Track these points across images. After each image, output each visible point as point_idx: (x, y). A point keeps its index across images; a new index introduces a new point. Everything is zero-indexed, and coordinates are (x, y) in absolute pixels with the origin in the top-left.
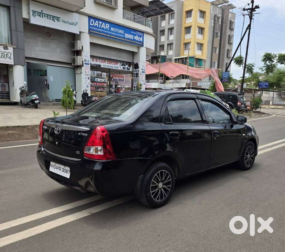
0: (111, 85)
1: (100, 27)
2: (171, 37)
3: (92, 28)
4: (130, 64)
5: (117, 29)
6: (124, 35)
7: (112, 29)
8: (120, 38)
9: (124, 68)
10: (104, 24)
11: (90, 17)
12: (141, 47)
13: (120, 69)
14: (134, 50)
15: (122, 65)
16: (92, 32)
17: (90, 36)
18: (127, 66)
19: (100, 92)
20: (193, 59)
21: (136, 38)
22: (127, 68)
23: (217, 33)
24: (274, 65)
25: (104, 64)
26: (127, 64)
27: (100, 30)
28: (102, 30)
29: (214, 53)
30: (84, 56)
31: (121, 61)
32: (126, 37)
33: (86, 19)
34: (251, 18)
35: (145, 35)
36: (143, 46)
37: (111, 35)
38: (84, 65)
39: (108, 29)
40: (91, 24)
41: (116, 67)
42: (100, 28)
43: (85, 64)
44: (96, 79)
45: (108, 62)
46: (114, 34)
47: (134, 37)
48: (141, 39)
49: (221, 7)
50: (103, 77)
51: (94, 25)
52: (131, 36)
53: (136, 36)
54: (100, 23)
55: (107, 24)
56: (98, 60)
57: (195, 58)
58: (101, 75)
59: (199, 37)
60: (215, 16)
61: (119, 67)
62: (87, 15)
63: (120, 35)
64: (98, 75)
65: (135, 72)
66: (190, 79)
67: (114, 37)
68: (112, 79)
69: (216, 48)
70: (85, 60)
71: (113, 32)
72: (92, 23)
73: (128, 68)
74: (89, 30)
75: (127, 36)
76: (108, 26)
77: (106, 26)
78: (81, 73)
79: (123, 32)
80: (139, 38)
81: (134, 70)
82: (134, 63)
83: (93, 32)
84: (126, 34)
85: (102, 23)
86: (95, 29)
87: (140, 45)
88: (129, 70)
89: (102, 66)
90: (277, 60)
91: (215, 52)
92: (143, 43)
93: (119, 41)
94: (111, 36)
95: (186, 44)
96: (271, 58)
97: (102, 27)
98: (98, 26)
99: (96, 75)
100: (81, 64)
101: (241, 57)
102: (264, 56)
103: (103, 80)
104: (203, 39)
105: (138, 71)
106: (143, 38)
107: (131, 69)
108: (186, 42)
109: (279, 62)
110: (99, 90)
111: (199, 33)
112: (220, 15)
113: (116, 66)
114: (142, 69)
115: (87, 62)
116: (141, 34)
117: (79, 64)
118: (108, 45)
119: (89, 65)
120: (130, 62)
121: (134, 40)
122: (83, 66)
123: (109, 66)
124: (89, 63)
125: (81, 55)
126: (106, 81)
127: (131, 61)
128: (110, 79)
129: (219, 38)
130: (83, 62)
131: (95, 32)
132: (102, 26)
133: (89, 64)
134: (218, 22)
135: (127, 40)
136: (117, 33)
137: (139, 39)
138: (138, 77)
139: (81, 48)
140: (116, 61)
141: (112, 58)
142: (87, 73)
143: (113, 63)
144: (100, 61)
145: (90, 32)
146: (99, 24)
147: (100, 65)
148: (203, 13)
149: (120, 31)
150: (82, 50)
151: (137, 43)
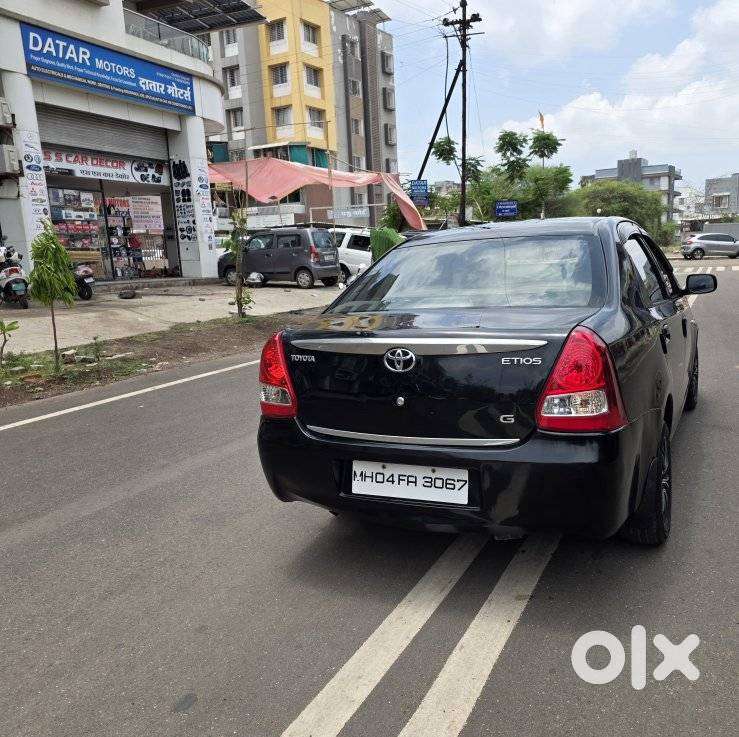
0: (112, 228)
1: (61, 56)
2: (236, 93)
3: (37, 59)
4: (160, 165)
5: (114, 65)
6: (136, 80)
7: (100, 64)
8: (126, 91)
9: (143, 178)
10: (72, 47)
11: (27, 25)
12: (188, 115)
13: (131, 180)
14: (170, 124)
15: (137, 169)
16: (37, 72)
17: (33, 81)
18: (151, 172)
19: (80, 252)
20: (303, 151)
21: (173, 90)
22: (153, 176)
23: (354, 83)
24: (525, 160)
25: (84, 167)
26: (151, 166)
27: (62, 65)
28: (69, 67)
29: (353, 134)
30: (23, 144)
31: (133, 159)
32: (143, 86)
33: (15, 30)
34: (464, 45)
35: (196, 84)
36: (193, 112)
37: (97, 80)
38: (26, 172)
39: (88, 64)
40: (31, 47)
41: (121, 176)
42: (62, 60)
43: (29, 167)
44: (63, 212)
45: (95, 162)
46: (107, 78)
47: (166, 89)
48: (188, 94)
49: (355, 16)
50: (84, 205)
51: (42, 49)
52: (158, 84)
53: (172, 85)
54: (62, 44)
55: (81, 49)
56: (64, 157)
57: (309, 148)
58: (78, 199)
59: (312, 92)
60: (344, 38)
61: (129, 174)
62: (16, 20)
63: (125, 82)
64: (70, 201)
65: (180, 189)
66: (303, 203)
67: (108, 87)
68: (113, 212)
69: (357, 121)
70: (27, 157)
71: (102, 71)
72: (36, 44)
73: (157, 175)
74: (29, 66)
75: (146, 84)
76: (84, 53)
77: (81, 56)
78: (19, 196)
79: (131, 73)
80: (182, 91)
81: (175, 181)
82: (172, 162)
83: (43, 70)
84: (142, 80)
85: (65, 44)
86: (47, 62)
87: (187, 110)
88: (159, 181)
89: (78, 174)
90: (531, 148)
91: (357, 133)
92: (192, 104)
93: (123, 98)
94: (100, 85)
95: (280, 111)
96: (516, 144)
97: (67, 58)
98: (54, 54)
99: (62, 200)
100: (16, 167)
101: (449, 141)
102: (500, 139)
103: (86, 215)
104: (323, 97)
105: (189, 184)
106: (192, 90)
107: (165, 181)
108: (277, 104)
109: (535, 152)
110: (79, 245)
111: (309, 82)
112: (356, 38)
113: (120, 171)
114: (200, 179)
115: (34, 163)
116: (184, 80)
117: (8, 170)
118: (92, 112)
119: (43, 172)
120: (160, 161)
121: (168, 97)
122: (23, 176)
123: (99, 174)
124: (41, 165)
125: (10, 141)
126: (96, 218)
127: (161, 156)
128: (106, 211)
129: (361, 96)
130: (20, 162)
131: (47, 71)
132: (68, 55)
133: (40, 169)
134: (353, 54)
135: (147, 97)
136: (116, 75)
137: (182, 95)
138: (189, 200)
139: (10, 121)
140: (120, 159)
141: (107, 149)
142: (38, 196)
143: (109, 164)
144: (71, 159)
145: (30, 73)
146: (57, 47)
147: (71, 172)
148: (312, 31)
149: (125, 71)
150: (15, 125)
151: (177, 104)
